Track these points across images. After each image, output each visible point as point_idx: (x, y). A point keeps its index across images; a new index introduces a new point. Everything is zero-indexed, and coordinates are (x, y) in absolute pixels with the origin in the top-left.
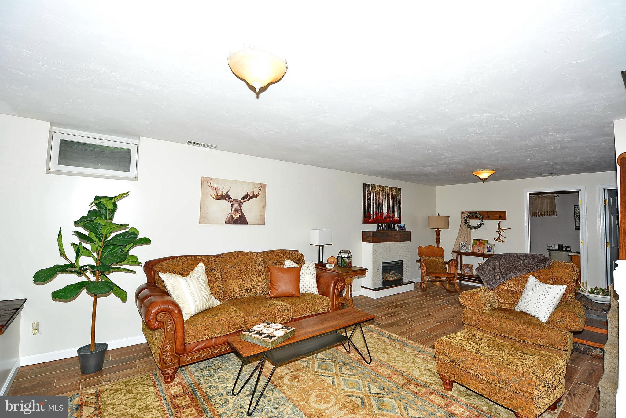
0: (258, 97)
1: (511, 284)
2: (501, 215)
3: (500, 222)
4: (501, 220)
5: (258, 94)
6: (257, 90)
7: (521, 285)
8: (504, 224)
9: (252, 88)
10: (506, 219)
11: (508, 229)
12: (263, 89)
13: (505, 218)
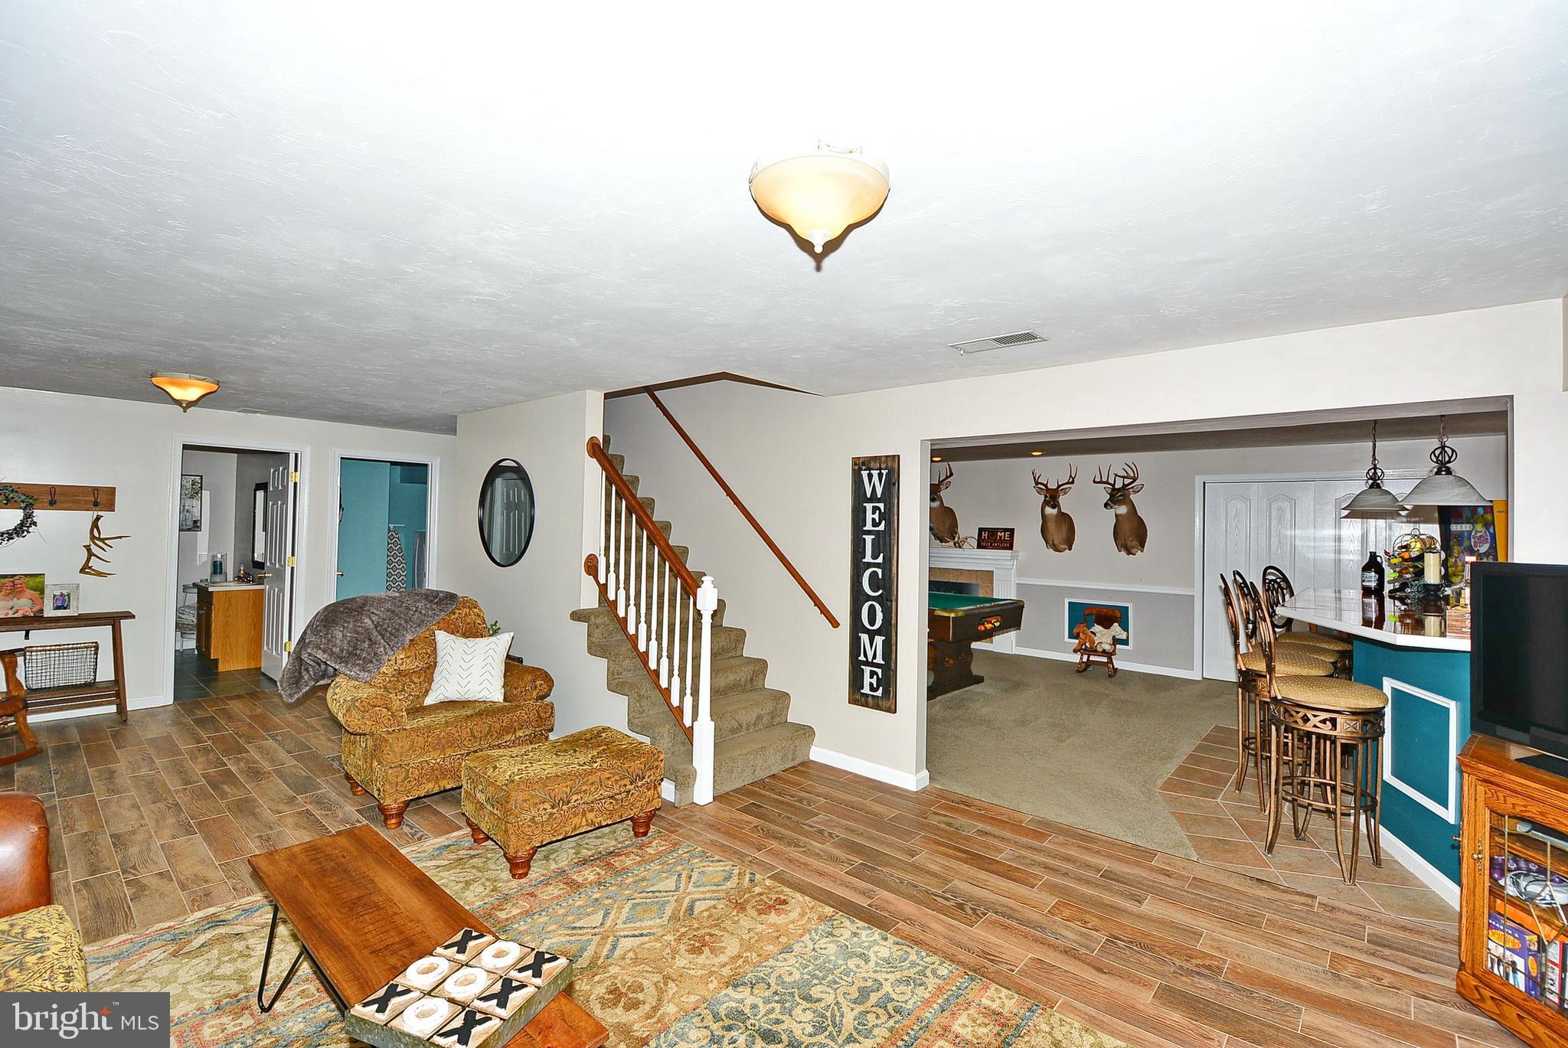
0: (818, 268)
1: (401, 657)
2: (101, 499)
3: (98, 518)
4: (100, 513)
5: (818, 259)
6: (818, 249)
7: (420, 654)
8: (109, 523)
9: (805, 245)
10: (114, 511)
11: (120, 537)
12: (832, 246)
13: (110, 507)
